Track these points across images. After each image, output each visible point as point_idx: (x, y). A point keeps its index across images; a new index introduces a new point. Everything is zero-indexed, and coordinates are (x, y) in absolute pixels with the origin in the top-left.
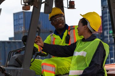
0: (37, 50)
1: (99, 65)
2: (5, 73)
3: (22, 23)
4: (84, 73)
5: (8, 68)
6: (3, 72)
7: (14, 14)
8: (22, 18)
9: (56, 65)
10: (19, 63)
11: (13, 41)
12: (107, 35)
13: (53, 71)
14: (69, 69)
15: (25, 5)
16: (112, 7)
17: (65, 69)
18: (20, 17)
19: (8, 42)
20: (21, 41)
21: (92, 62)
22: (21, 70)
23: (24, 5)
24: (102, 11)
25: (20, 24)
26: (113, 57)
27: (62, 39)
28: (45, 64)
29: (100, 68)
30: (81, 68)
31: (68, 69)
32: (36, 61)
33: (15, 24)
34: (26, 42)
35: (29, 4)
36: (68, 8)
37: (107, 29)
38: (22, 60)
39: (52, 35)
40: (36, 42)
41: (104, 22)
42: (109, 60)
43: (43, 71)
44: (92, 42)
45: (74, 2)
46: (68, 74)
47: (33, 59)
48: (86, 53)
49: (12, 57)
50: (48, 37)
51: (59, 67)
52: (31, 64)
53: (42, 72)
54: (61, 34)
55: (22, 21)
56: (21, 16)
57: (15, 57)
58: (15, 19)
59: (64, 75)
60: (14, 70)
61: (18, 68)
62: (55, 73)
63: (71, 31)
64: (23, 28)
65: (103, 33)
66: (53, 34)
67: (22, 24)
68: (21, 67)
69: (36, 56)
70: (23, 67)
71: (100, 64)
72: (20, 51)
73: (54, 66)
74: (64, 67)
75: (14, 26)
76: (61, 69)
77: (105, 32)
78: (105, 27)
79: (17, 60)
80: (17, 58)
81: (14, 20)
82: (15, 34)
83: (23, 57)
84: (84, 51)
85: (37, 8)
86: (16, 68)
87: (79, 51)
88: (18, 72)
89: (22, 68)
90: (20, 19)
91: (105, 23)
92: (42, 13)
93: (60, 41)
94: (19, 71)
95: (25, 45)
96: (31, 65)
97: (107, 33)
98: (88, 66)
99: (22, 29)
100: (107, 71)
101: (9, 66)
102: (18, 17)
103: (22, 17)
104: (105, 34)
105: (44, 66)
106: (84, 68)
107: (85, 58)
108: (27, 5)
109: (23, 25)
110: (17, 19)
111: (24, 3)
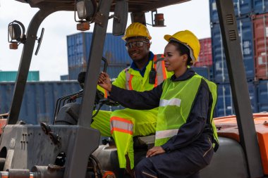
0: (103, 95)
1: (204, 119)
2: (51, 134)
3: (82, 51)
4: (181, 134)
5: (55, 126)
6: (47, 133)
7: (68, 37)
8: (80, 44)
9: (133, 120)
10: (73, 118)
11: (66, 81)
12: (220, 69)
13: (130, 129)
14: (155, 126)
15: (81, 22)
16: (225, 22)
17: (149, 126)
18: (78, 42)
19: (59, 84)
20: (76, 81)
21: (192, 115)
22: (77, 129)
23: (79, 21)
24: (212, 29)
25: (78, 54)
26: (230, 105)
27: (143, 76)
28: (116, 118)
29: (206, 124)
30: (174, 126)
31: (153, 126)
32: (102, 113)
33: (70, 54)
34: (83, 82)
35: (88, 19)
36: (153, 26)
37: (220, 59)
38: (79, 112)
39: (128, 70)
40: (100, 83)
41: (216, 47)
42: (225, 109)
43: (113, 130)
44: (188, 82)
45: (162, 15)
46: (154, 134)
47: (96, 110)
48: (180, 100)
49: (61, 107)
50: (121, 73)
51: (139, 123)
52: (94, 118)
53: (112, 132)
54: (141, 69)
55: (80, 49)
56: (80, 40)
57: (66, 108)
58: (70, 45)
59: (147, 135)
60: (65, 129)
61: (71, 126)
62: (132, 133)
63: (158, 63)
64: (82, 59)
65: (214, 66)
66: (129, 68)
67: (81, 53)
68: (76, 124)
69: (101, 105)
70: (80, 124)
71: (206, 117)
72: (76, 97)
73: (131, 122)
74: (147, 123)
75: (69, 56)
76: (142, 126)
77: (217, 65)
78: (218, 56)
79: (69, 112)
80: (70, 110)
81: (68, 47)
82: (70, 69)
83: (79, 107)
84: (176, 97)
85: (101, 26)
86: (67, 126)
87: (168, 98)
88: (71, 132)
89: (78, 126)
90: (77, 45)
91: (217, 49)
92: (110, 34)
93: (140, 80)
94: (74, 131)
95: (83, 87)
96: (93, 121)
97: (221, 66)
98: (185, 122)
99: (81, 61)
100: (219, 128)
101: (58, 122)
102: (75, 41)
103: (82, 42)
104: (218, 67)
105: (115, 122)
106: (180, 125)
107: (179, 108)
108: (84, 22)
109: (82, 55)
110: (72, 46)
111: (80, 18)
